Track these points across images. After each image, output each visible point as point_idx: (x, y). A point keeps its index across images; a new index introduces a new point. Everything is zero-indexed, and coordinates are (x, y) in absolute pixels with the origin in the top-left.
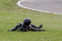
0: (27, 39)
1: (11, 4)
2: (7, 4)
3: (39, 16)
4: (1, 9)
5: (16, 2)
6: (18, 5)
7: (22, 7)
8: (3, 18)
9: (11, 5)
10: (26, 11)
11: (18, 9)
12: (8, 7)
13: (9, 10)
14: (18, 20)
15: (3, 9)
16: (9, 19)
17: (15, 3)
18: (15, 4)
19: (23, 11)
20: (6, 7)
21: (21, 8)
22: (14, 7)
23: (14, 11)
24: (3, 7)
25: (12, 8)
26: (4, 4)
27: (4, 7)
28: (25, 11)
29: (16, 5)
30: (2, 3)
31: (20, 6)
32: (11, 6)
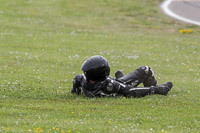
0: (192, 122)
1: (140, 8)
2: (129, 10)
4: (109, 25)
5: (156, 2)
6: (163, 13)
7: (178, 20)
8: (114, 54)
9: (141, 11)
10: (190, 30)
13: (135, 27)
15: (116, 25)
17: (153, 5)
18: (155, 8)
19: (181, 31)
20: (123, 20)
21: (173, 22)
22: (149, 19)
23: (149, 31)
24: (116, 19)
25: (144, 22)
26: (117, 9)
27: (120, 17)
28: (185, 30)
29: (155, 12)
30: (113, 7)
31: (170, 17)
32: (141, 14)
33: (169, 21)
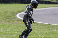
1: (10, 16)
2: (7, 17)
3: (37, 27)
4: (2, 21)
5: (15, 14)
6: (17, 17)
7: (21, 19)
8: (3, 29)
11: (17, 21)
12: (8, 19)
13: (9, 22)
14: (18, 31)
15: (3, 21)
16: (9, 30)
20: (6, 20)
22: (13, 19)
23: (13, 23)
24: (4, 20)
25: (12, 20)
26: (4, 17)
27: (5, 19)
29: (15, 17)
30: (3, 16)
31: (19, 19)
32: (11, 18)
33: (19, 20)
